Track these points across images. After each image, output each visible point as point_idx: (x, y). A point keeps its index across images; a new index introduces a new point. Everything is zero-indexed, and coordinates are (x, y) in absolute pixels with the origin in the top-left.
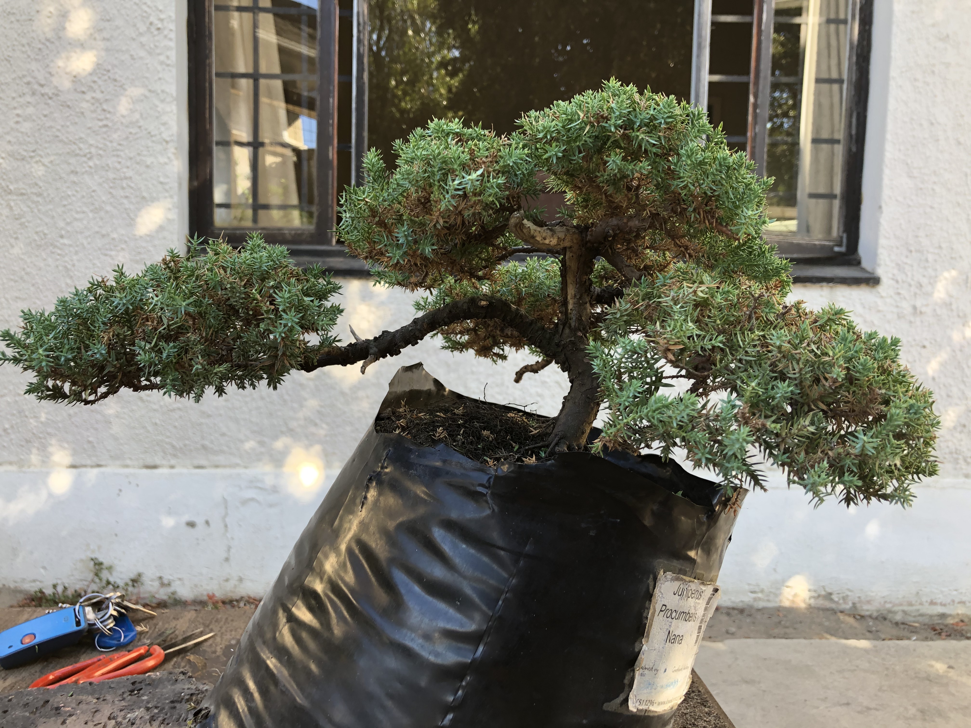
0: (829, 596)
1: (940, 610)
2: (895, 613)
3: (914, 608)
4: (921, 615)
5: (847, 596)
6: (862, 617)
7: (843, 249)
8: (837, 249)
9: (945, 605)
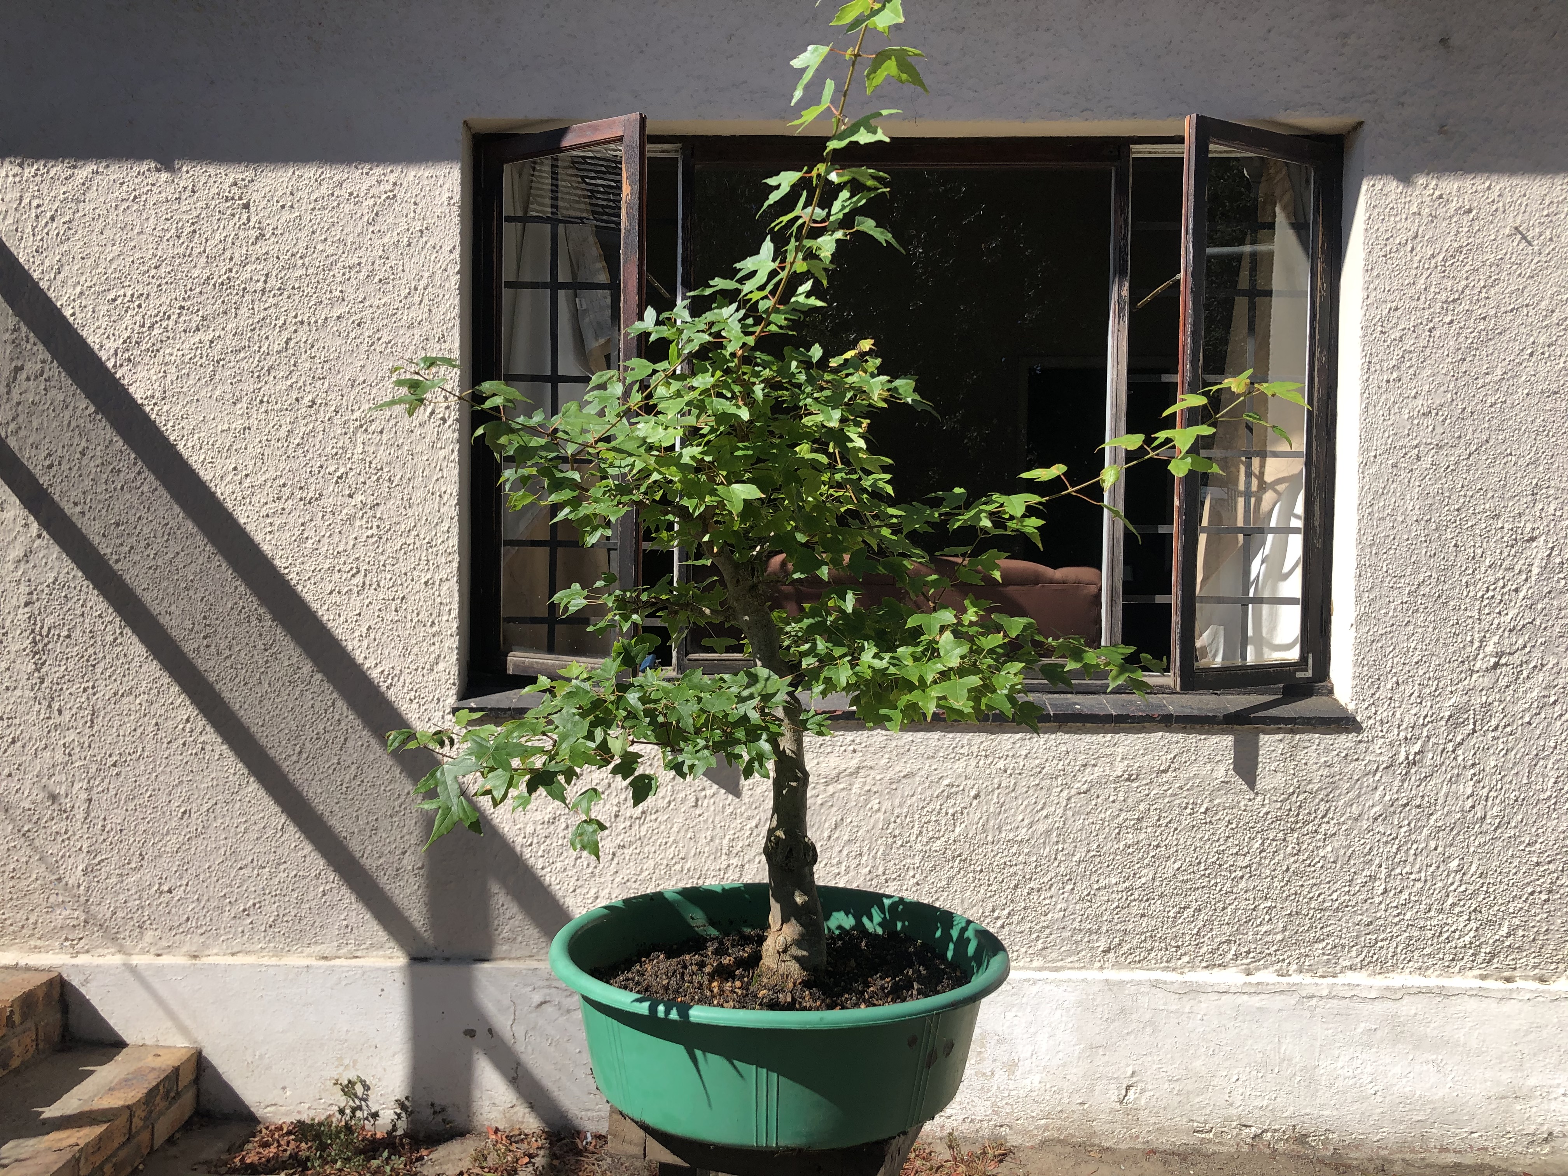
0: (1302, 1139)
1: (1451, 1158)
2: (1392, 1162)
3: (1419, 1156)
4: (1428, 1166)
5: (1327, 1138)
6: (1348, 1167)
7: (1309, 674)
8: (1300, 675)
9: (1460, 1152)
